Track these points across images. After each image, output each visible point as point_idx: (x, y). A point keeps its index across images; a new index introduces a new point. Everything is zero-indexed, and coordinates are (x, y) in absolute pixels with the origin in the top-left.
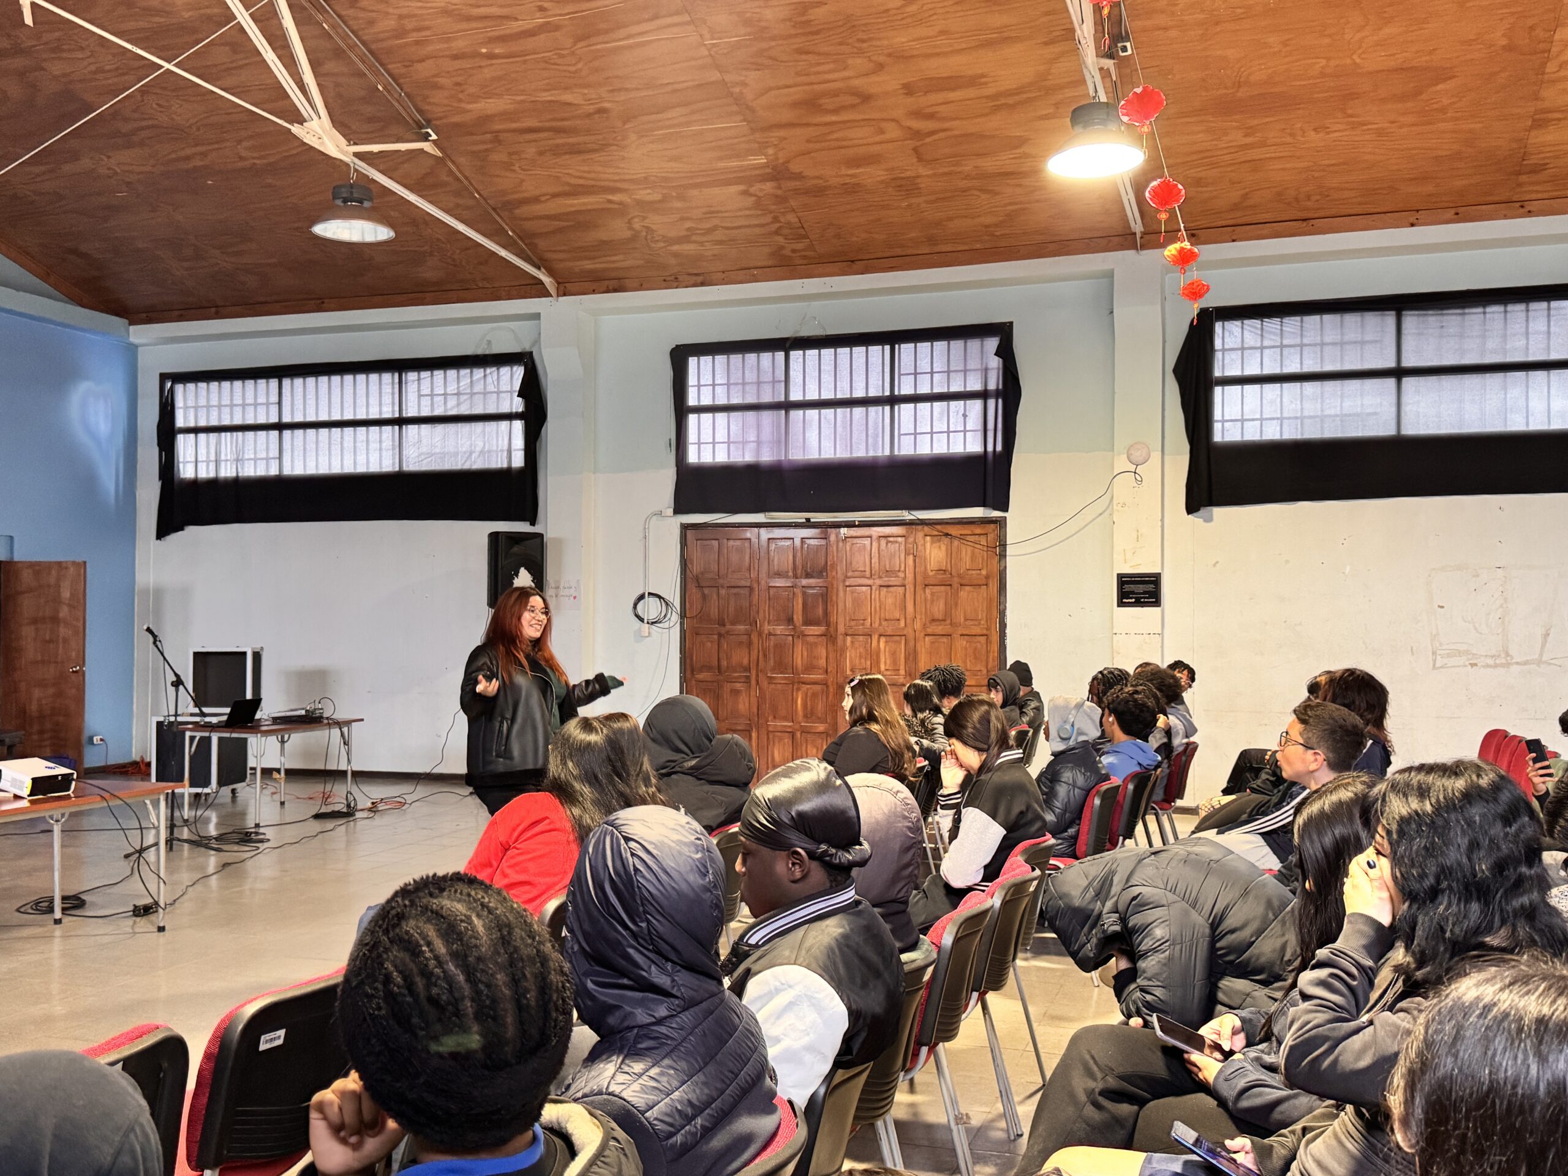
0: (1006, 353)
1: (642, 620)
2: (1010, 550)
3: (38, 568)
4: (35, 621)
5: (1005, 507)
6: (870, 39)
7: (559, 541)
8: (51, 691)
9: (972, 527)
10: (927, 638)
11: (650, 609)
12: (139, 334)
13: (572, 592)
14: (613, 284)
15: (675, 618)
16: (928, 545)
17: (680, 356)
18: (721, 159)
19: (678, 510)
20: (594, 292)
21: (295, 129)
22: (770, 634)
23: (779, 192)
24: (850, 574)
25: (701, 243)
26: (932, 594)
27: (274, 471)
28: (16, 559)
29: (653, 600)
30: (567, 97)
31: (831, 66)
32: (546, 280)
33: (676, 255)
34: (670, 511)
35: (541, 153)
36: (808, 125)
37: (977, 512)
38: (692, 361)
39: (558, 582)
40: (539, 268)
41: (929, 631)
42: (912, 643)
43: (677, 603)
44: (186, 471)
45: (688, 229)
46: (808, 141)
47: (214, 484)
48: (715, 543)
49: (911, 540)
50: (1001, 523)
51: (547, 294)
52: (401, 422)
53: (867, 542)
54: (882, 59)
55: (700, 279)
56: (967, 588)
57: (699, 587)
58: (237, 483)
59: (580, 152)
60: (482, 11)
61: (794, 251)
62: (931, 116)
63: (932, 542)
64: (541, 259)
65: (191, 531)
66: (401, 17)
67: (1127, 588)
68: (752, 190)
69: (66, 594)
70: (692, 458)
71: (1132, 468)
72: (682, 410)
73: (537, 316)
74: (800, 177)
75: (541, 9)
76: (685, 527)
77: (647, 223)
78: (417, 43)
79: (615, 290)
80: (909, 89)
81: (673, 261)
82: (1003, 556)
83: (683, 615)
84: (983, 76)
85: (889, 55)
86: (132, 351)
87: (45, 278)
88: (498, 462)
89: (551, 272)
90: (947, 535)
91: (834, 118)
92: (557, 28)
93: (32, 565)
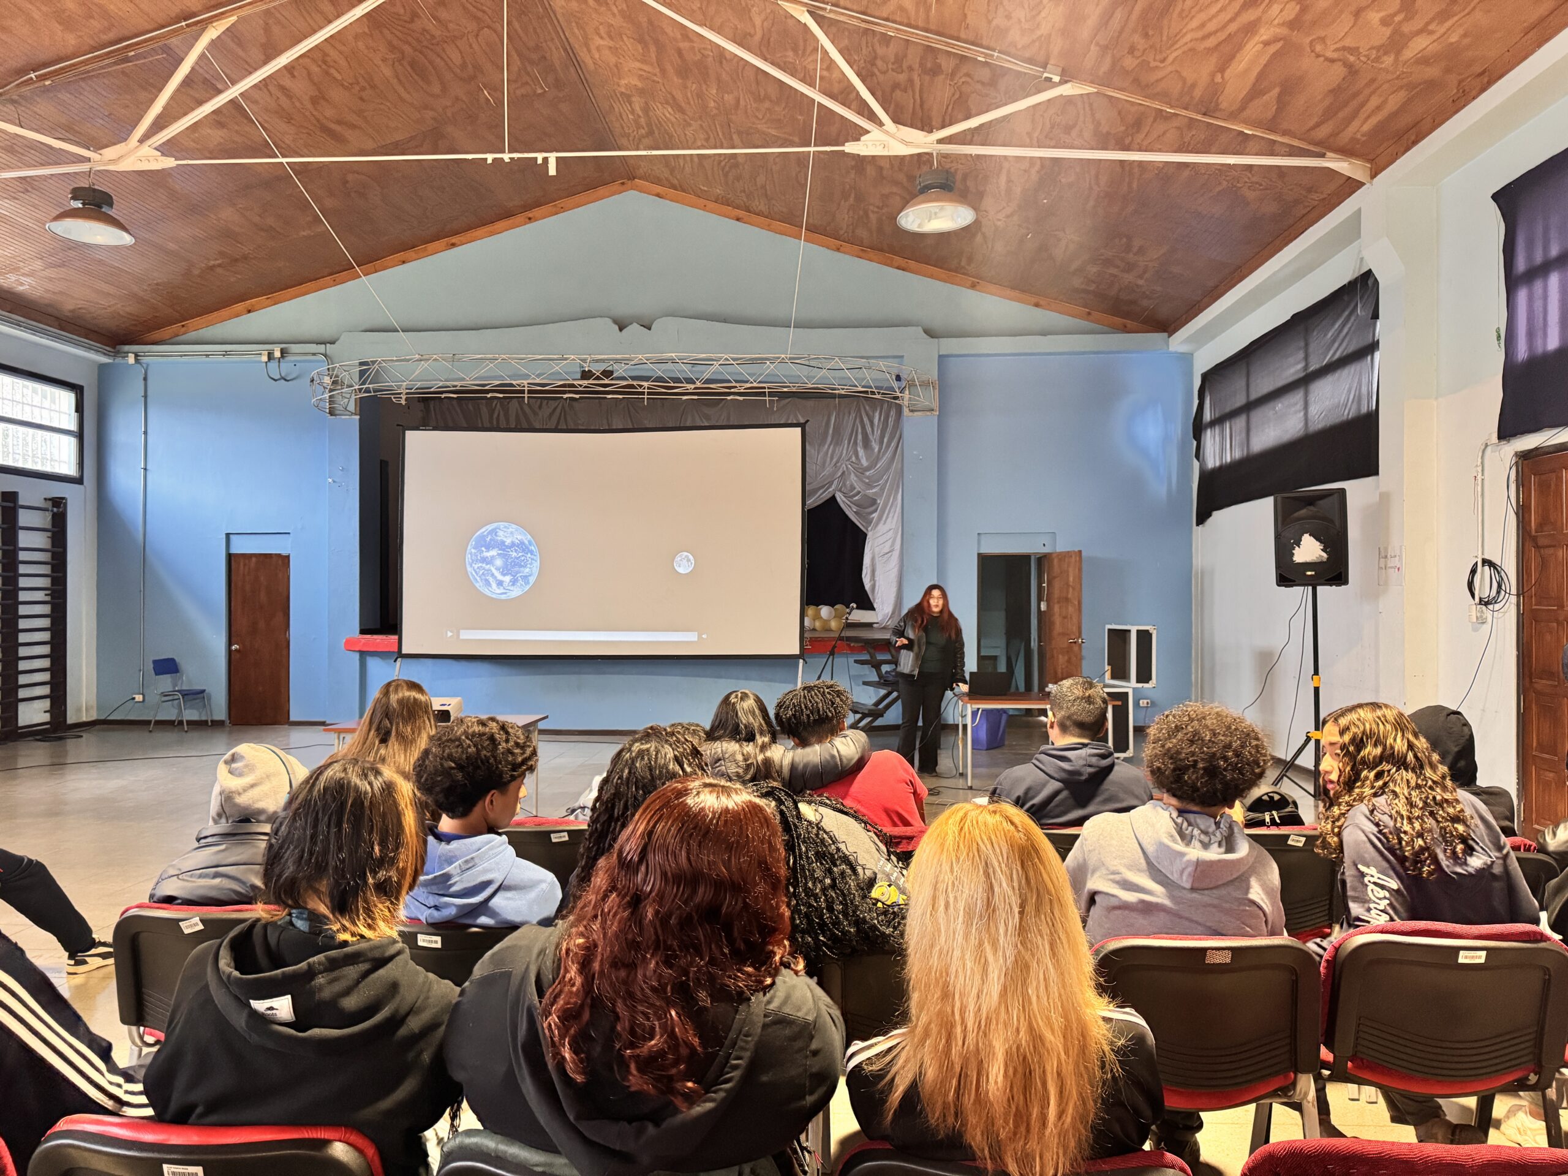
1: (1475, 599)
3: (1064, 556)
4: (1059, 601)
7: (1387, 496)
8: (1066, 658)
13: (1397, 561)
14: (1412, 134)
15: (1509, 599)
17: (1509, 201)
21: (850, 148)
27: (1246, 452)
29: (1487, 570)
32: (1341, 165)
34: (1496, 436)
40: (1323, 156)
43: (1512, 572)
44: (1211, 459)
45: (1384, 22)
47: (1222, 470)
51: (1359, 184)
52: (1306, 379)
57: (1537, 547)
69: (1071, 579)
70: (1527, 347)
72: (1512, 283)
73: (1359, 213)
76: (1520, 459)
79: (1415, 143)
81: (1432, 72)
83: (1520, 591)
93: (1060, 553)
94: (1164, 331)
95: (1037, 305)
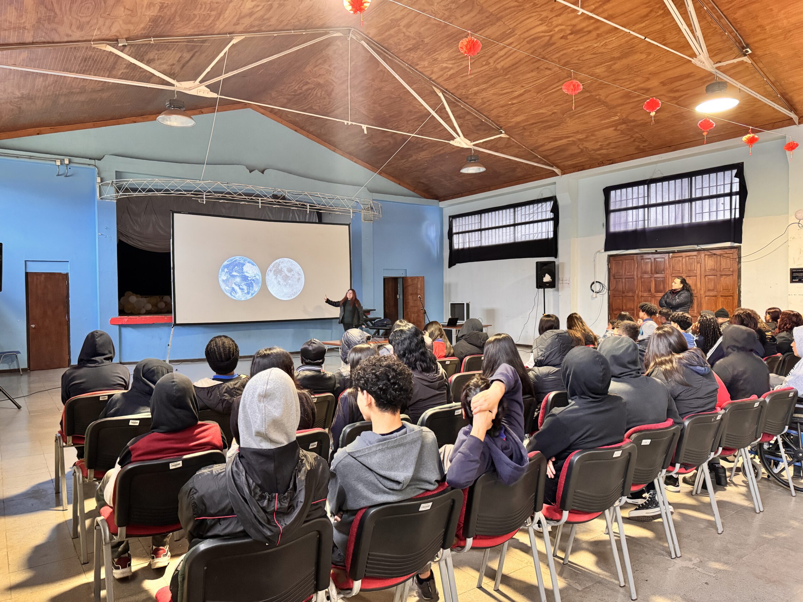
0: (740, 175)
1: (593, 291)
2: (742, 260)
3: (413, 278)
4: (412, 294)
5: (740, 242)
6: (640, 70)
7: (563, 264)
8: (416, 315)
9: (726, 250)
10: (706, 298)
11: (597, 287)
12: (442, 204)
13: (567, 282)
14: (581, 168)
15: (606, 291)
16: (706, 259)
17: (607, 191)
18: (601, 120)
19: (606, 249)
20: (574, 172)
21: (451, 142)
22: (642, 296)
23: (628, 127)
24: (674, 272)
25: (607, 149)
26: (709, 279)
27: (479, 245)
28: (408, 276)
29: (598, 284)
30: (541, 111)
31: (629, 82)
32: (556, 170)
33: (600, 155)
34: (603, 250)
35: (540, 130)
36: (629, 103)
37: (728, 244)
38: (613, 193)
39: (563, 278)
40: (552, 167)
41: (707, 294)
42: (700, 299)
43: (606, 284)
44: (456, 247)
45: (600, 145)
46: (632, 108)
47: (463, 250)
48: (621, 262)
49: (699, 257)
50: (739, 248)
51: (557, 175)
52: (514, 225)
53: (681, 259)
54: (647, 76)
55: (611, 162)
56: (724, 276)
57: (615, 278)
58: (470, 249)
59: (552, 127)
60: (505, 91)
61: (644, 146)
62: (677, 91)
63: (708, 258)
64: (553, 164)
65: (458, 265)
66: (482, 99)
67: (795, 275)
68: (618, 128)
69: (419, 286)
70: (612, 230)
71: (798, 221)
72: (608, 212)
73: (555, 183)
74: (634, 121)
75: (522, 87)
76: (610, 256)
77: (584, 146)
78: (489, 105)
79: (581, 170)
80: (663, 84)
81: (599, 157)
82: (739, 262)
83: (609, 289)
84: (692, 73)
85: (650, 74)
86: (441, 210)
87: (414, 191)
88: (544, 237)
89: (558, 167)
90: (715, 254)
91: (638, 99)
92: (530, 91)
93: (411, 278)
94: (436, 199)
95: (399, 184)
